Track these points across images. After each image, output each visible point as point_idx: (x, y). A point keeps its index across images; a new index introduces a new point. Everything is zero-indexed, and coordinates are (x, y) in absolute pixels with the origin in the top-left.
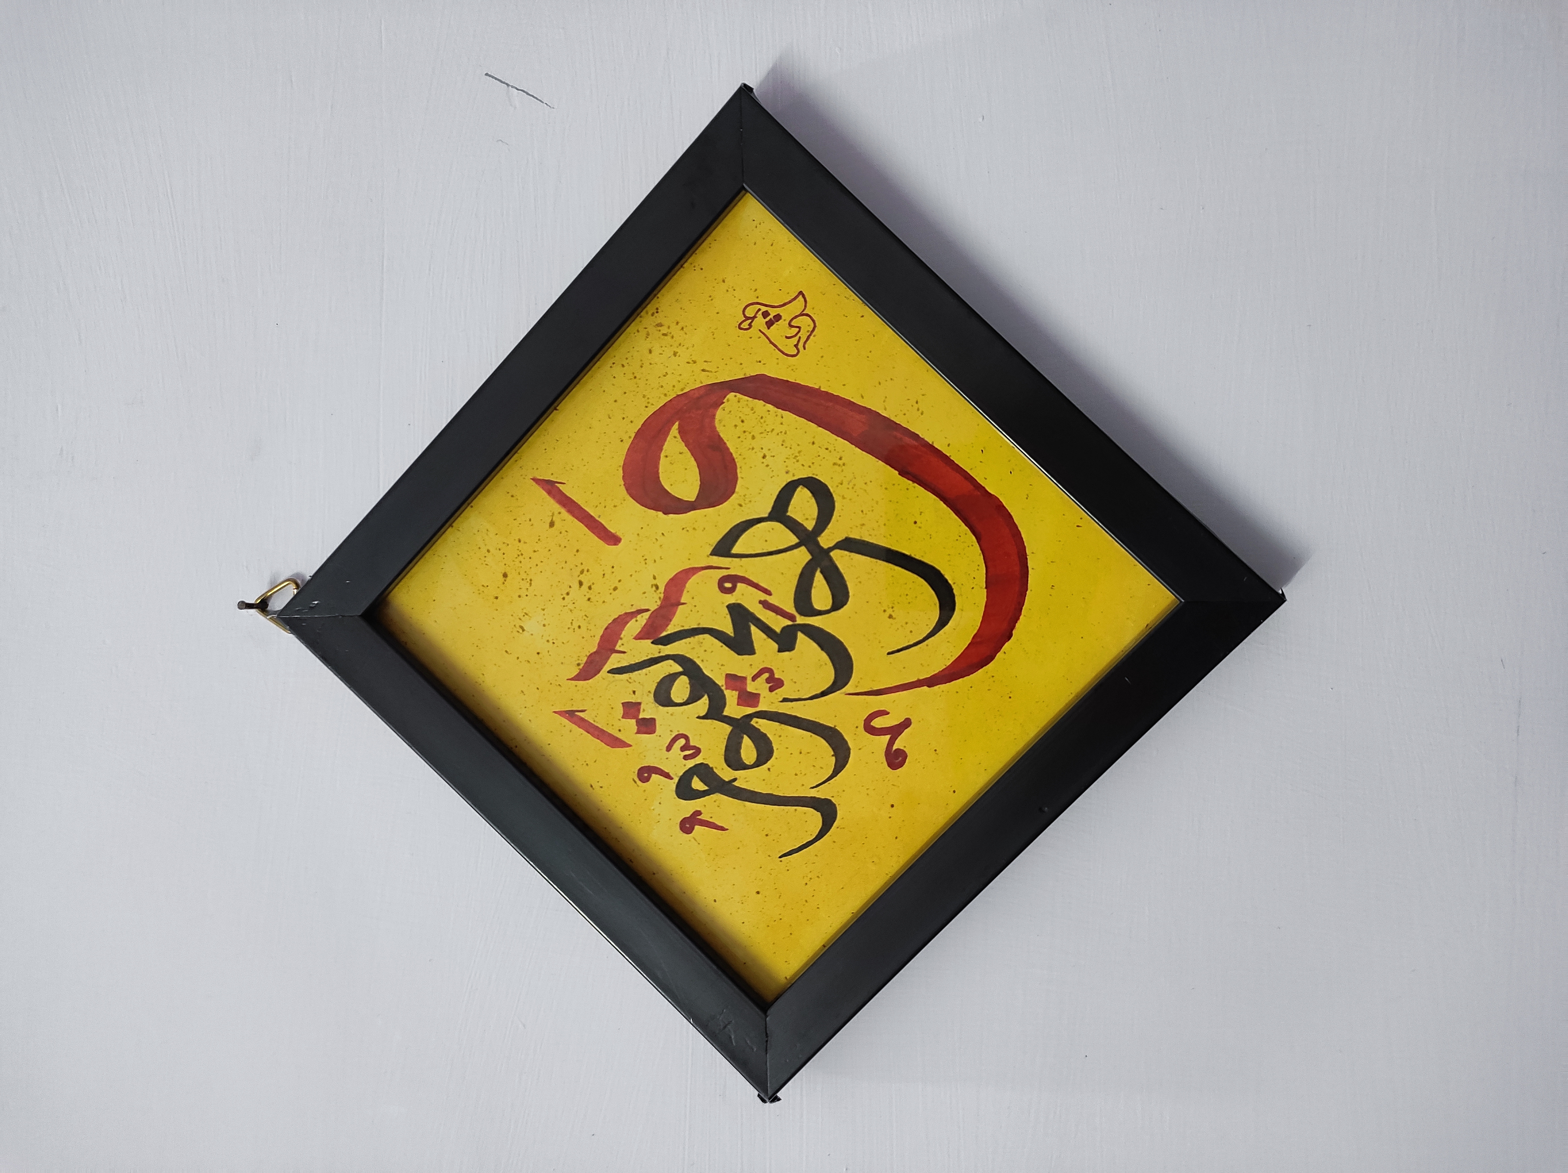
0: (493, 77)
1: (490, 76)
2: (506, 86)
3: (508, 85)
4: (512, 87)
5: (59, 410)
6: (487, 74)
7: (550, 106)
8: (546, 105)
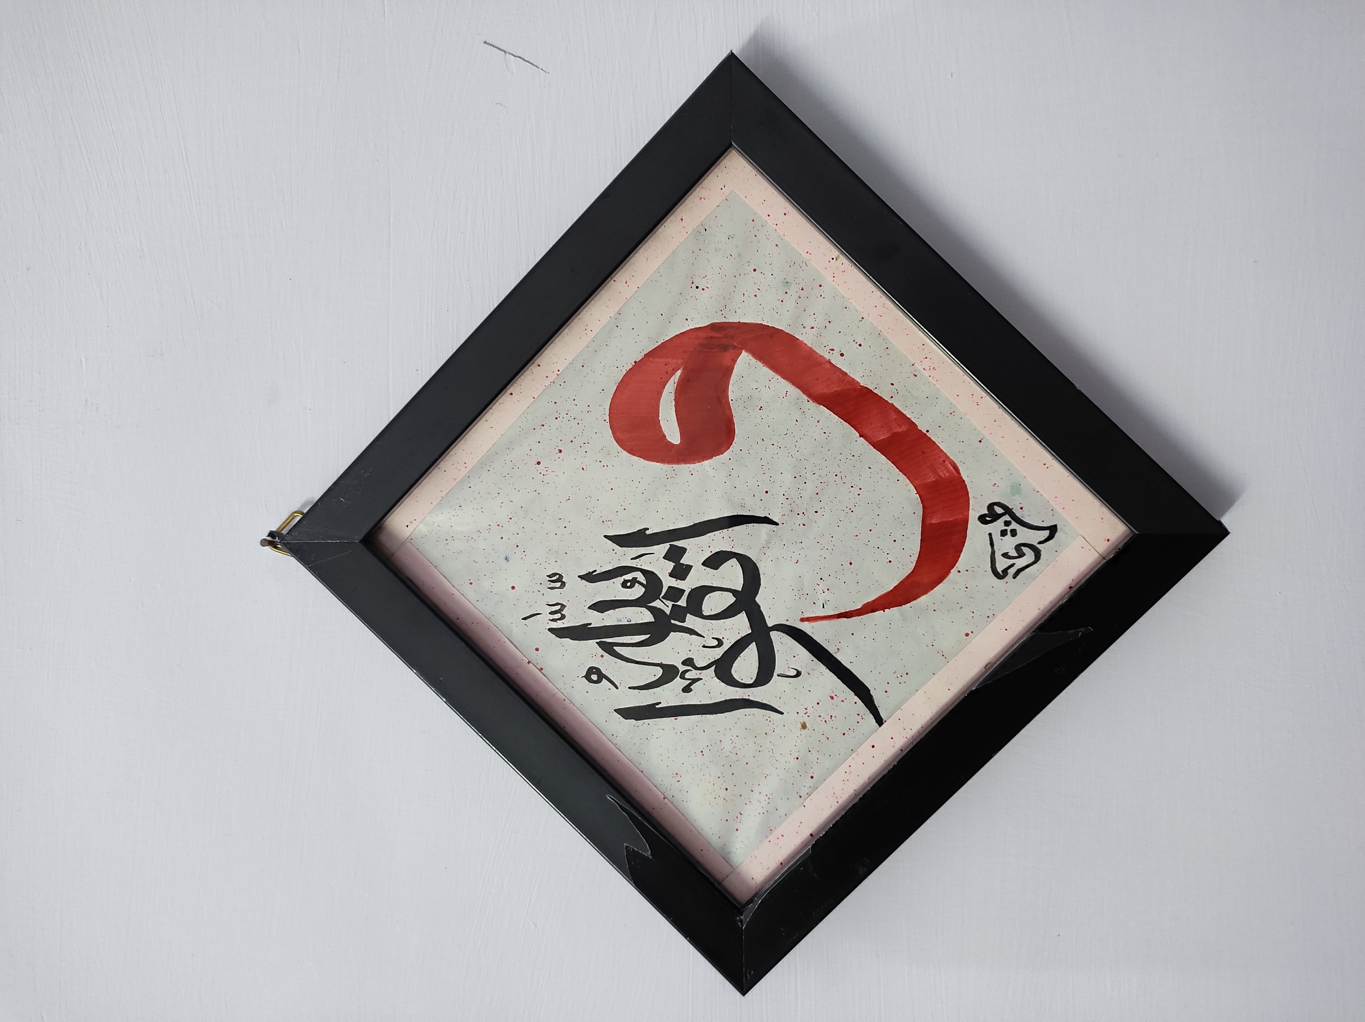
0: (491, 45)
1: (488, 44)
2: (503, 53)
3: (505, 52)
4: (509, 53)
5: (84, 363)
6: (485, 43)
7: (545, 72)
8: (541, 70)
